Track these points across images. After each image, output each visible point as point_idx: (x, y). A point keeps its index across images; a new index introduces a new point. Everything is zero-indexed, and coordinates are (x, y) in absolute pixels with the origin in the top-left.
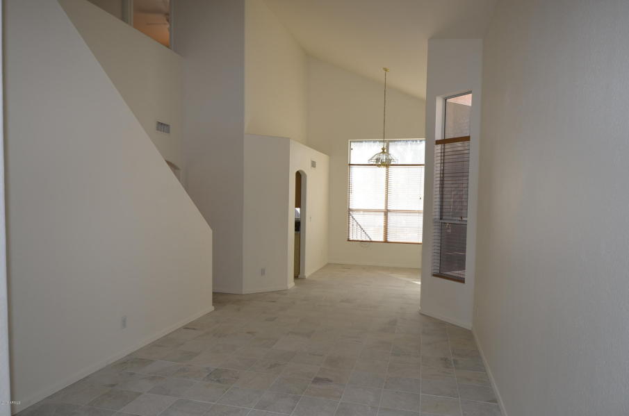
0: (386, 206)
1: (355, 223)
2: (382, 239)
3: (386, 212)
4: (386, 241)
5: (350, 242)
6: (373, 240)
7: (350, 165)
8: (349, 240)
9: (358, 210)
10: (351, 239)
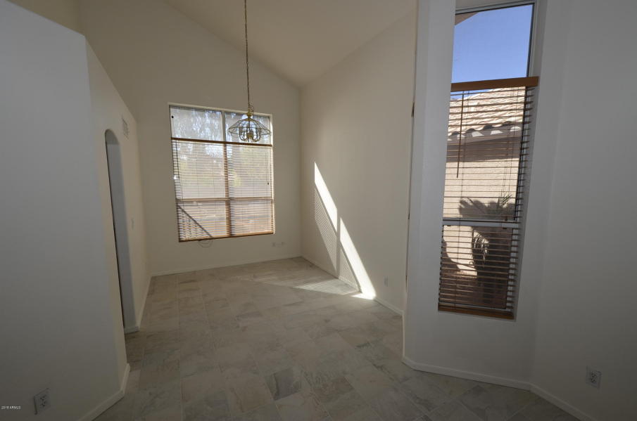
0: (227, 194)
1: (186, 218)
2: (225, 233)
3: (229, 202)
4: (231, 236)
5: (181, 243)
6: (214, 235)
7: (172, 139)
8: (181, 241)
9: (190, 201)
10: (183, 238)
